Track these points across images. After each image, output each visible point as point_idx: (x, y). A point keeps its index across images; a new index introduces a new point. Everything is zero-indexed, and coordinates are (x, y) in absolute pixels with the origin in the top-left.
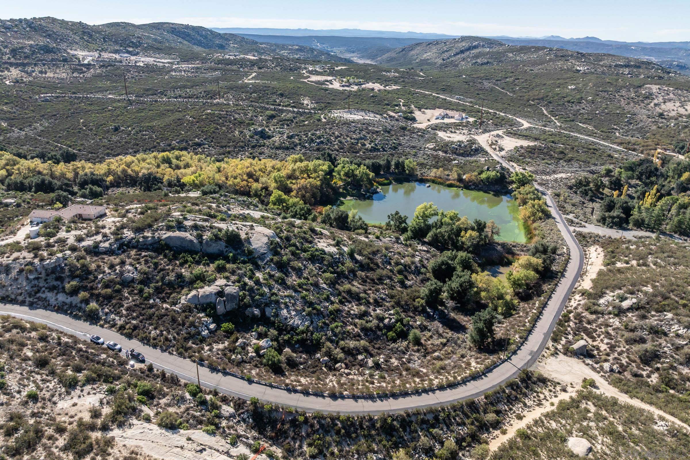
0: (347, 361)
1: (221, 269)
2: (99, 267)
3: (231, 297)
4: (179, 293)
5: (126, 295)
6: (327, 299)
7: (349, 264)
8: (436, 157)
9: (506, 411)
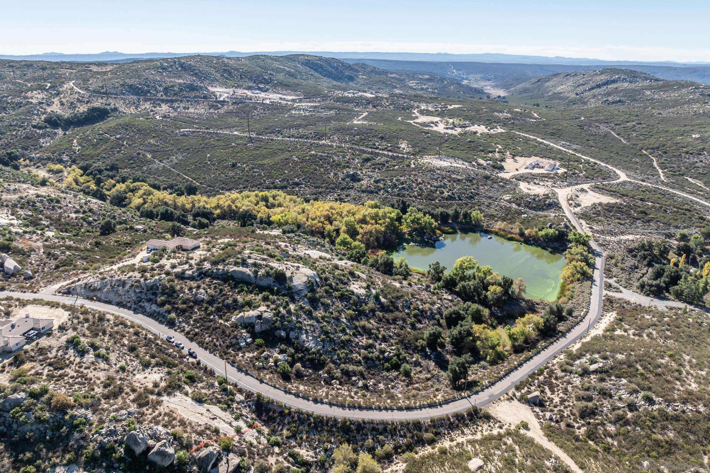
0: (342, 380)
1: (265, 299)
2: (182, 288)
3: (267, 320)
4: (232, 313)
5: (196, 310)
6: (343, 331)
7: (371, 304)
8: (509, 210)
9: (444, 434)
